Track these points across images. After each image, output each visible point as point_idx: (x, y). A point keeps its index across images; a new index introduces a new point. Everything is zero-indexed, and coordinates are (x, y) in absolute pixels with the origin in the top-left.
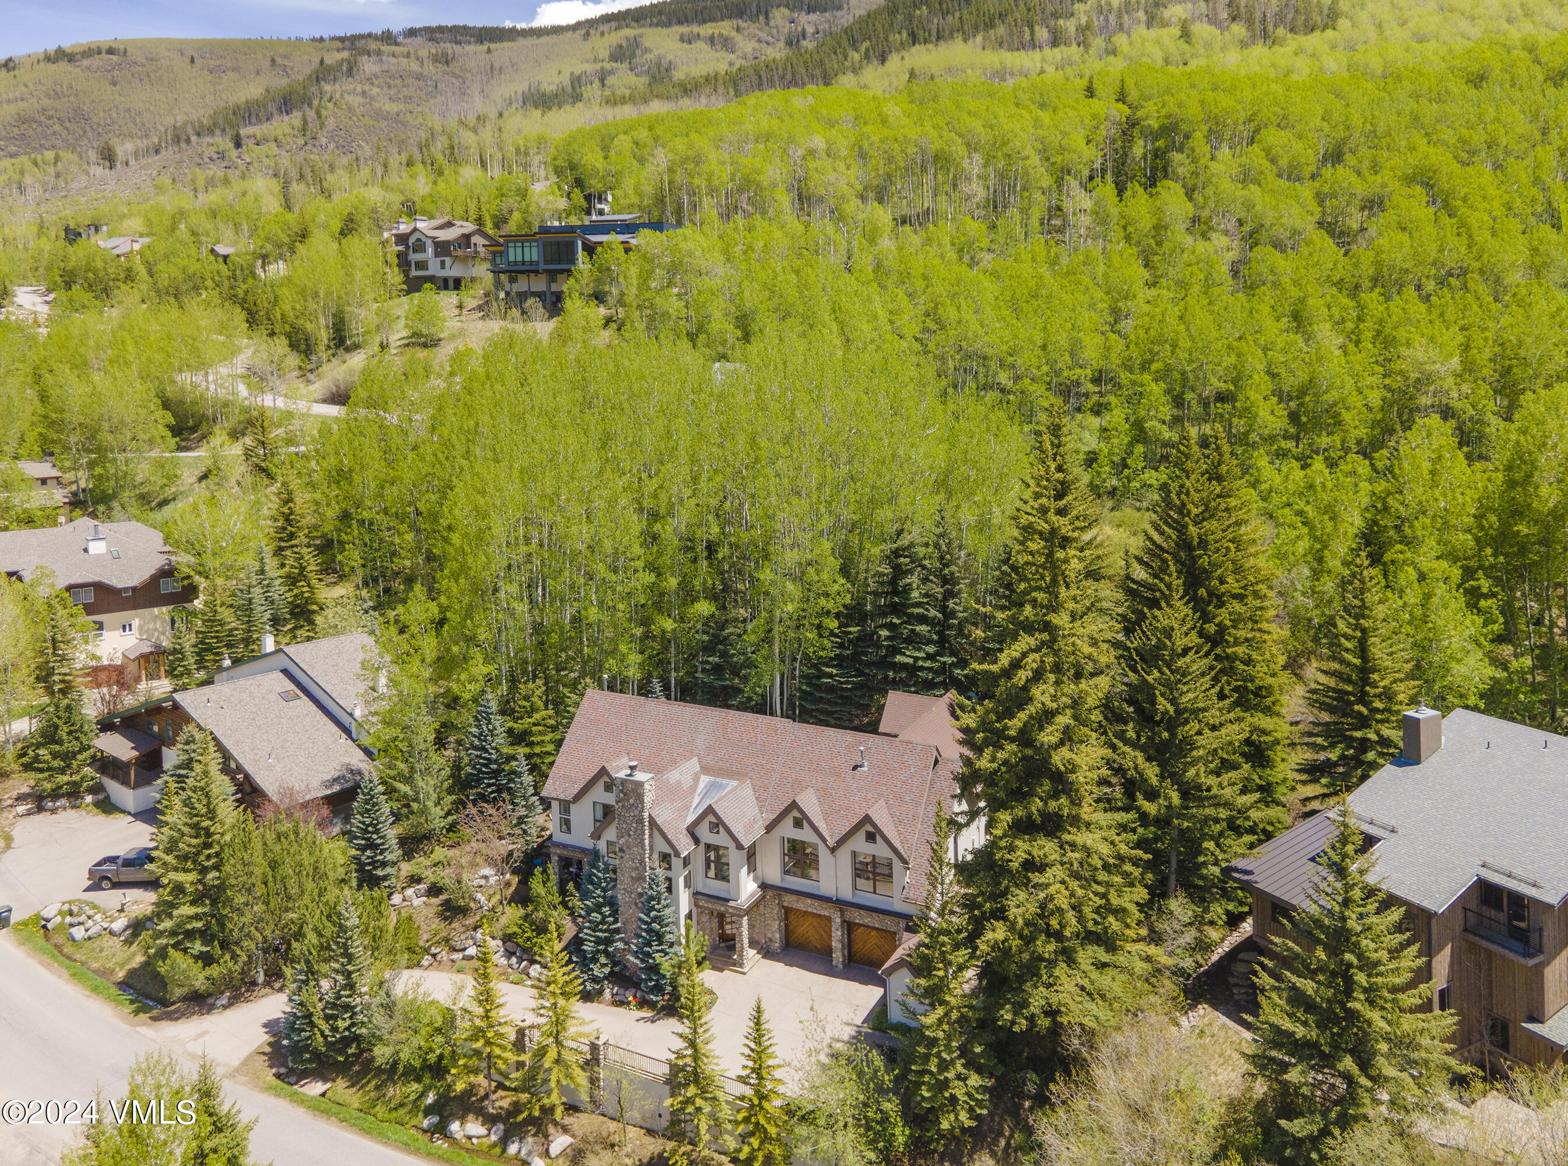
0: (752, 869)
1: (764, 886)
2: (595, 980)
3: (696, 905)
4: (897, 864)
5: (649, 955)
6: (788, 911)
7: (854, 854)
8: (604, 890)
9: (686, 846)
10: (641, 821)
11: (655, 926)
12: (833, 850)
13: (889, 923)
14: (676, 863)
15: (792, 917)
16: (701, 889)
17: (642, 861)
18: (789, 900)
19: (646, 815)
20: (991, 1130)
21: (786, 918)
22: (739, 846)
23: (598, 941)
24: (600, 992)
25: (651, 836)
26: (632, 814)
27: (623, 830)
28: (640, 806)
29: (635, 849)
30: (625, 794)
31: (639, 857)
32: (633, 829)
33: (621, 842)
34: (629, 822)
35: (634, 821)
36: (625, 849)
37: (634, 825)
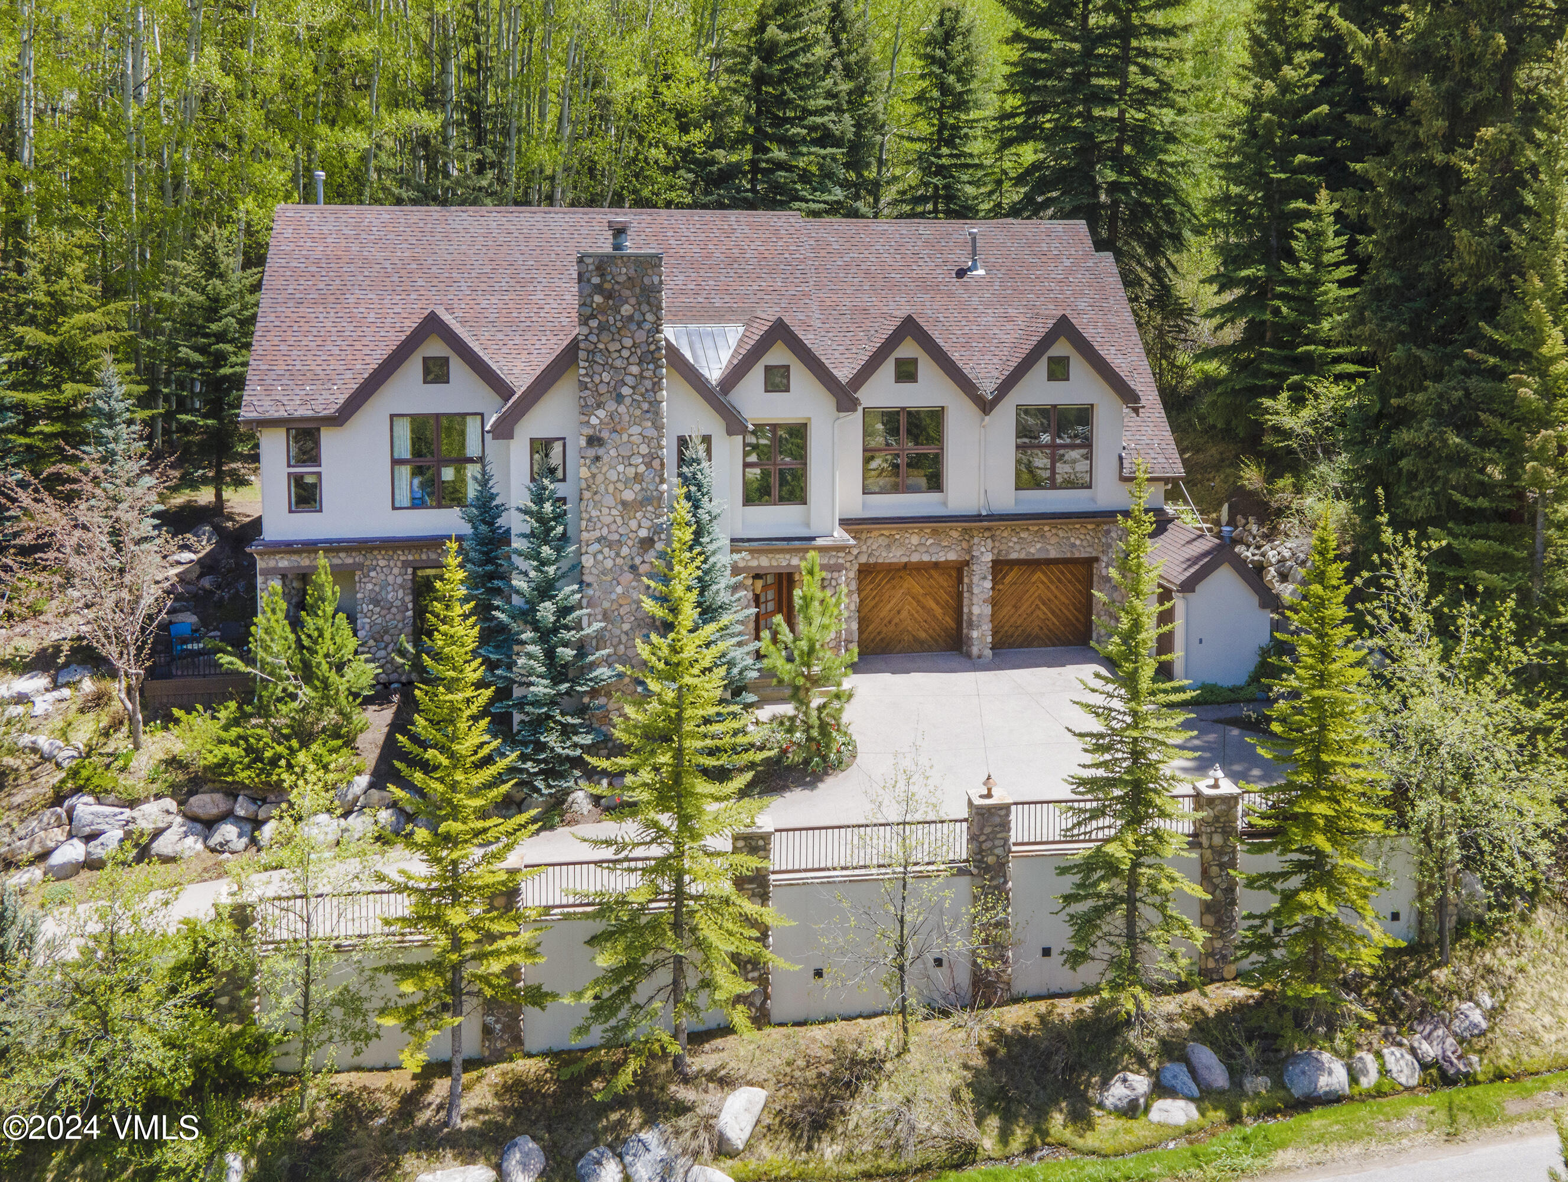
6: (863, 575)
10: (651, 357)
13: (1077, 543)
19: (662, 340)
21: (859, 591)
26: (628, 342)
27: (603, 389)
28: (650, 317)
29: (635, 430)
30: (609, 296)
31: (644, 449)
32: (630, 380)
33: (594, 421)
34: (618, 363)
35: (634, 359)
36: (605, 435)
37: (635, 369)
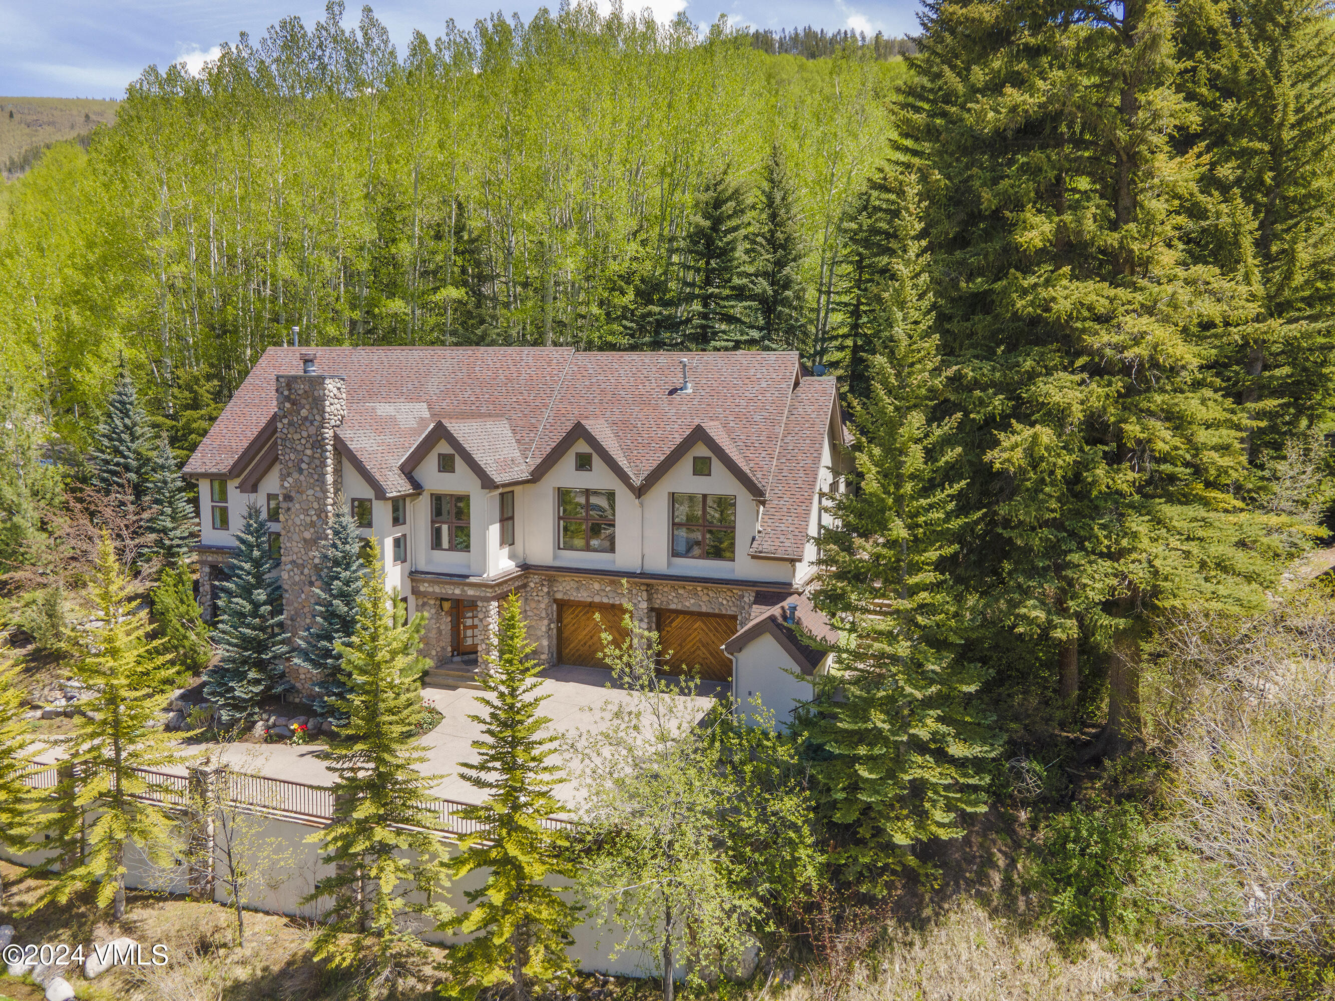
0: (508, 539)
1: (526, 567)
2: (237, 705)
3: (415, 592)
4: (743, 498)
5: (328, 653)
6: (562, 606)
7: (674, 498)
8: (257, 563)
9: (396, 485)
10: (318, 444)
11: (340, 606)
12: (640, 492)
13: (724, 603)
14: (381, 513)
15: (568, 618)
16: (422, 567)
17: (322, 512)
18: (567, 589)
19: (329, 433)
20: (970, 860)
21: (560, 619)
22: (487, 483)
23: (245, 643)
24: (250, 726)
25: (338, 472)
26: (305, 434)
27: (290, 464)
28: (318, 418)
29: (310, 492)
30: (293, 403)
31: (316, 505)
32: (305, 459)
33: (286, 485)
34: (299, 448)
35: (308, 445)
36: (293, 494)
37: (309, 452)
